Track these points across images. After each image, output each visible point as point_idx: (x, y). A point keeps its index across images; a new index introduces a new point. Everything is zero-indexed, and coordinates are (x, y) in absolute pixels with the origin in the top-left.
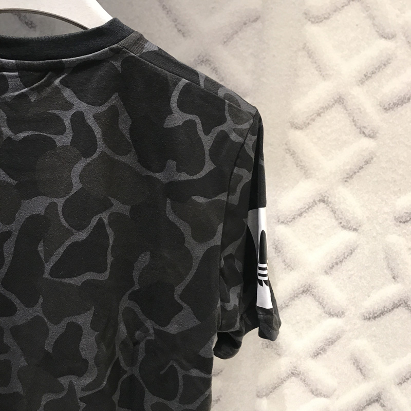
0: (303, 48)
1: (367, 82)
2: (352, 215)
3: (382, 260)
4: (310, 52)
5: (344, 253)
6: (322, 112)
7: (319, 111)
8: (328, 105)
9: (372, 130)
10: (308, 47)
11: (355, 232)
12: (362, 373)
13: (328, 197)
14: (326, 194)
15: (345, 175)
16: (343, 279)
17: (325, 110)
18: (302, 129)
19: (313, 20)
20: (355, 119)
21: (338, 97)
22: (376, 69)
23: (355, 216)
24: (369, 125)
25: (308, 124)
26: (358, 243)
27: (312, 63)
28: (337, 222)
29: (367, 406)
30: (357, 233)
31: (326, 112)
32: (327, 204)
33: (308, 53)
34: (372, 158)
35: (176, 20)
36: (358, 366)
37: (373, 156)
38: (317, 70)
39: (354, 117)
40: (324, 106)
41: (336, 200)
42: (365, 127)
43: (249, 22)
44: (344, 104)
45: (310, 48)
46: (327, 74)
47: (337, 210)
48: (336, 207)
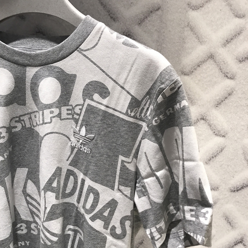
0: (188, 26)
1: (228, 45)
2: (221, 127)
3: (241, 155)
4: (192, 28)
5: (217, 151)
6: (200, 64)
7: (198, 64)
8: (204, 60)
9: (232, 74)
10: (191, 25)
11: (224, 137)
12: (230, 225)
13: (206, 117)
14: (205, 114)
15: (216, 102)
16: (217, 167)
17: (203, 63)
18: (188, 75)
19: (193, 8)
20: (221, 68)
21: (210, 55)
22: (233, 37)
23: (223, 128)
24: (230, 72)
25: (192, 72)
26: (225, 144)
27: (194, 34)
28: (212, 132)
29: (235, 246)
30: (225, 138)
31: (203, 64)
32: (206, 120)
33: (191, 29)
34: (233, 92)
35: (109, 11)
36: (228, 221)
37: (233, 91)
38: (197, 39)
39: (220, 67)
40: (202, 61)
41: (211, 118)
42: (227, 73)
43: (154, 10)
44: (214, 59)
45: (192, 26)
46: (203, 41)
47: (212, 124)
48: (212, 123)
